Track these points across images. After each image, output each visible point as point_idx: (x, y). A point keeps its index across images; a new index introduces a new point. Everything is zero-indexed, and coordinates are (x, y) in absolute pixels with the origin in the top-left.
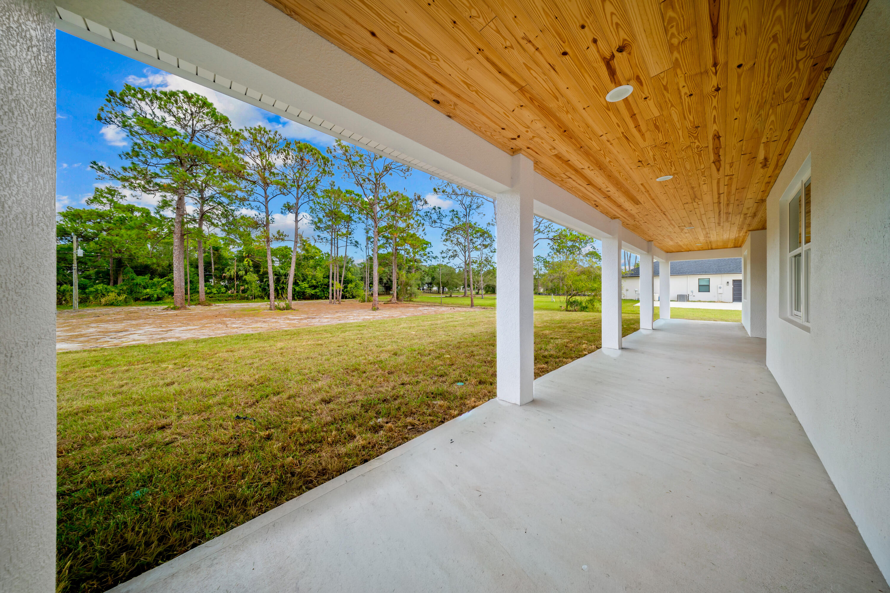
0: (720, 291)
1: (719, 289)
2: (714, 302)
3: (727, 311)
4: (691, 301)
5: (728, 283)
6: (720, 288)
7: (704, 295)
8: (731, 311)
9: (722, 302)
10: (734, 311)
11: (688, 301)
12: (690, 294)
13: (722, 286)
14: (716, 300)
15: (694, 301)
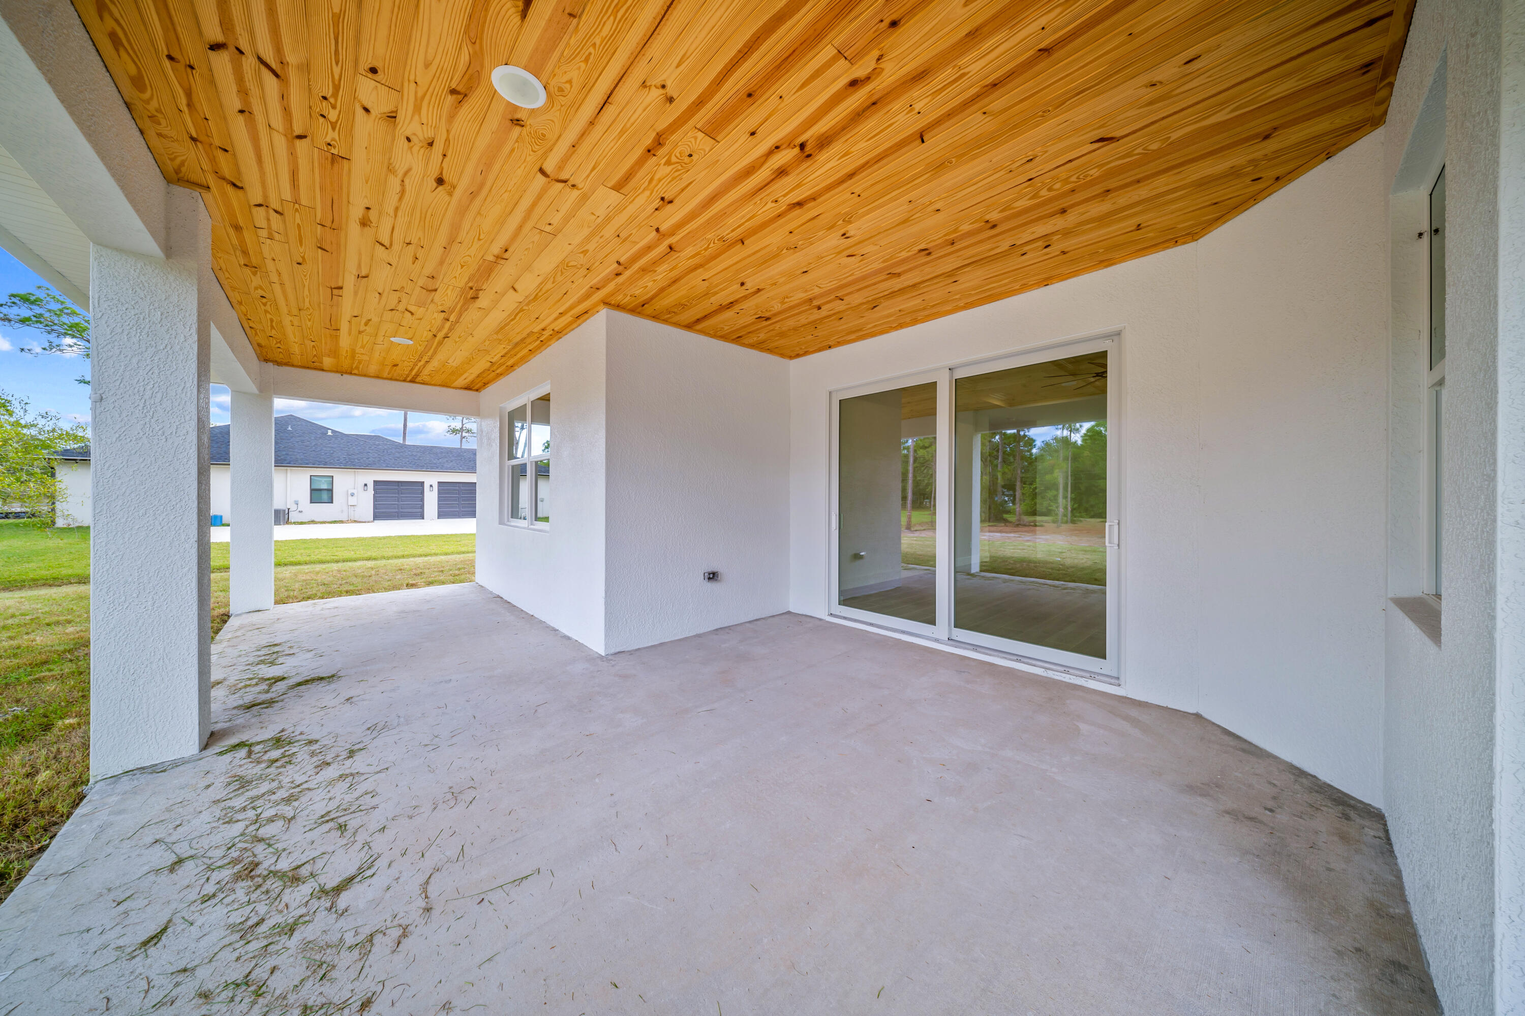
0: (352, 501)
1: (350, 498)
2: (341, 522)
3: (373, 539)
4: (295, 523)
5: (366, 485)
6: (352, 495)
7: (321, 510)
8: (380, 538)
9: (355, 521)
10: (384, 538)
11: (287, 522)
12: (293, 507)
13: (355, 491)
14: (345, 519)
15: (302, 523)
